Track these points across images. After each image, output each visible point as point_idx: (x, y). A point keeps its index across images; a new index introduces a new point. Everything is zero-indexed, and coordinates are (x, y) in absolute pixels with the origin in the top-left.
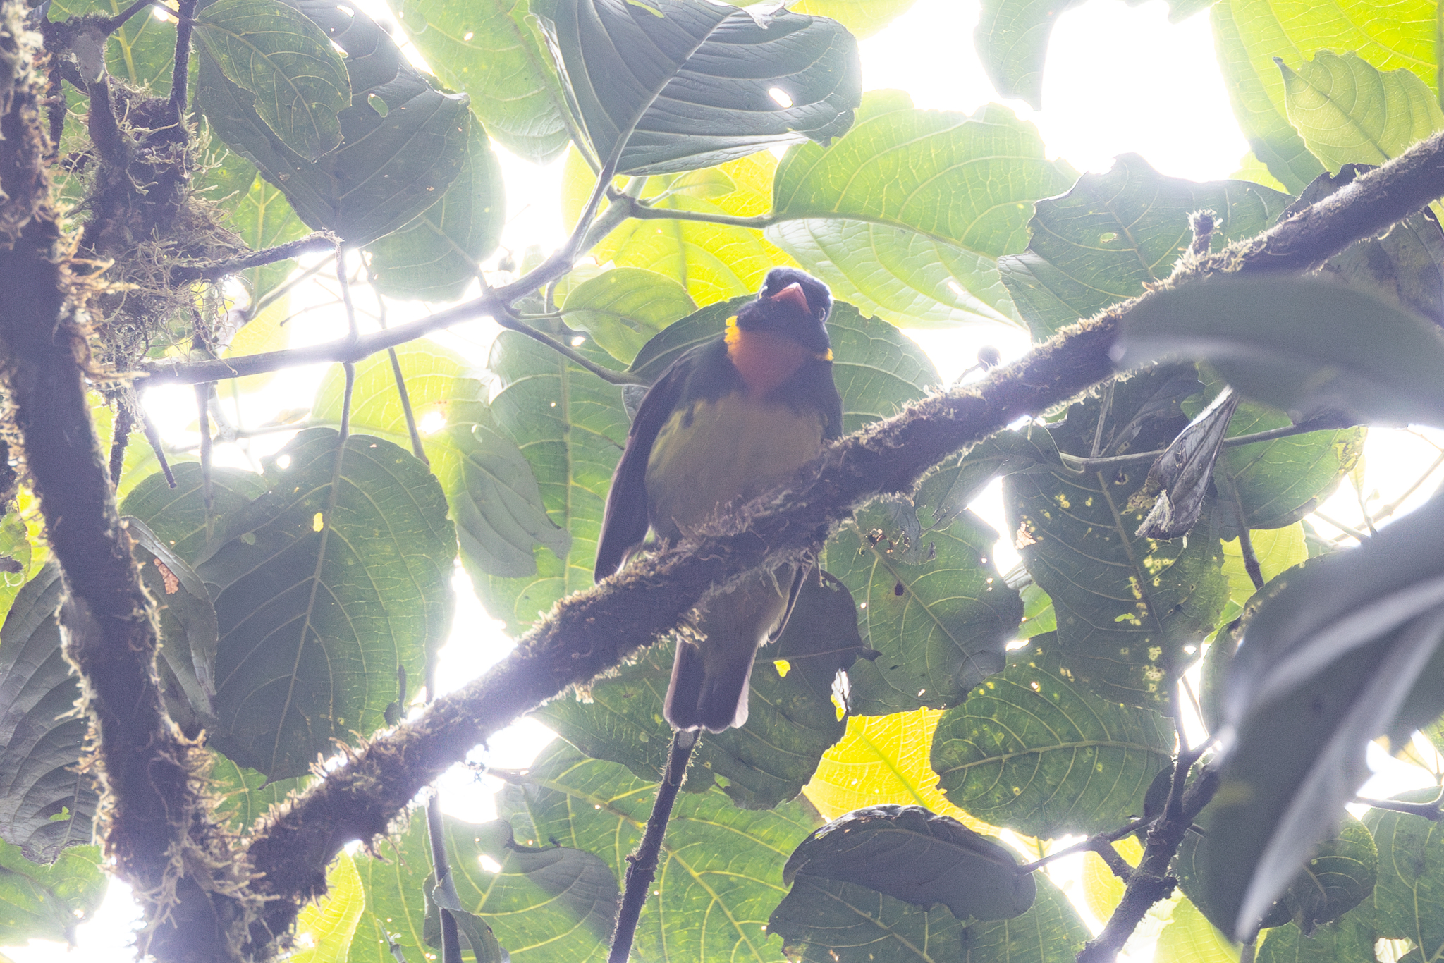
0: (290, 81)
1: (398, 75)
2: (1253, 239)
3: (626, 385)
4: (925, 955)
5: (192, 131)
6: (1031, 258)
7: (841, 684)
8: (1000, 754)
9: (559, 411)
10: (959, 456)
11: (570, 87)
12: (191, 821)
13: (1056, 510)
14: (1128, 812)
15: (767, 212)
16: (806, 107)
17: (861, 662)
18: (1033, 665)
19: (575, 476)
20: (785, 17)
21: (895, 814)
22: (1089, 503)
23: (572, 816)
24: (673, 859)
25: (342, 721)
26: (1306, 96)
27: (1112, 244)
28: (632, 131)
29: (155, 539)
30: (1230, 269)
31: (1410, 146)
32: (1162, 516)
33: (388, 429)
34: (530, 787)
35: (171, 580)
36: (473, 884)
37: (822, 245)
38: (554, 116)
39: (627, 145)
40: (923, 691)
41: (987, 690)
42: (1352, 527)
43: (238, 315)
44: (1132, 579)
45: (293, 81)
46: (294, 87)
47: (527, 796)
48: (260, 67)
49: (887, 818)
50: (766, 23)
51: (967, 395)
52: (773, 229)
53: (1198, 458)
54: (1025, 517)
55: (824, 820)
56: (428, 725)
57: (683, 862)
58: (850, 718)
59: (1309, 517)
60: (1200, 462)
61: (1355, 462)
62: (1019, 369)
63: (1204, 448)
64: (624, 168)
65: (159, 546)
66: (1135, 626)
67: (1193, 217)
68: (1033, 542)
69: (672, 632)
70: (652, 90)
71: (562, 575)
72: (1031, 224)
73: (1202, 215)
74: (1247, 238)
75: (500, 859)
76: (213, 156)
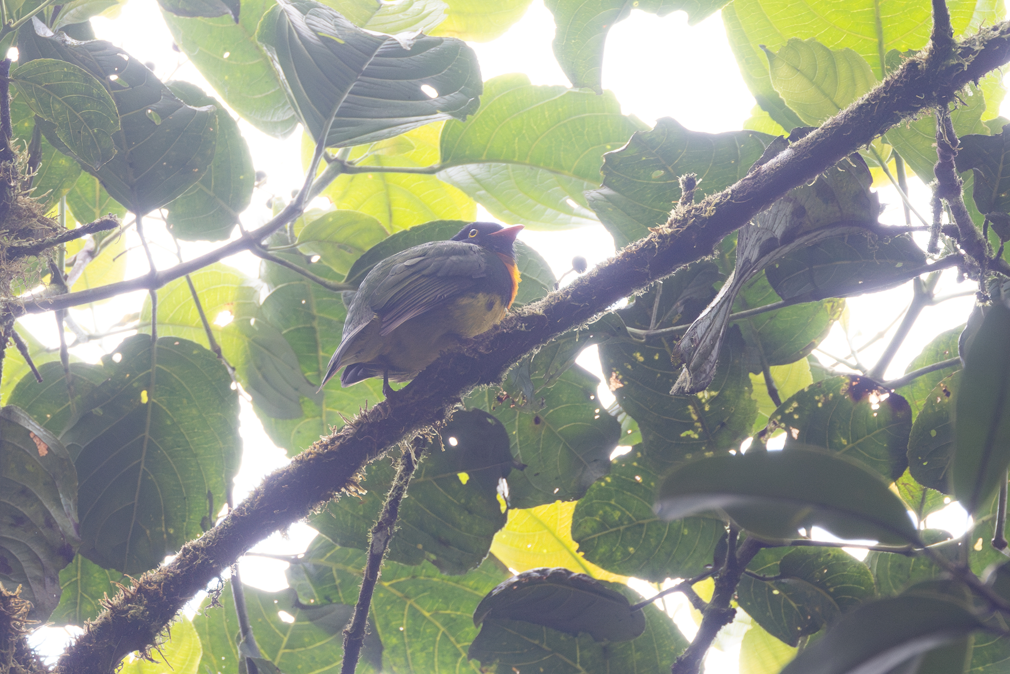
0: (78, 114)
1: (162, 97)
2: (722, 192)
3: (344, 291)
4: (579, 666)
5: (17, 152)
6: (606, 191)
7: (503, 487)
8: (618, 525)
9: (308, 306)
10: (531, 355)
11: (290, 91)
12: (15, 649)
13: (634, 363)
14: (706, 562)
15: (436, 161)
16: (447, 97)
17: (515, 472)
18: (635, 464)
19: (323, 348)
20: (424, 39)
21: (545, 575)
22: (657, 357)
23: (338, 582)
24: (411, 606)
25: (172, 531)
26: (784, 70)
27: (660, 178)
28: (333, 119)
29: (30, 418)
30: (707, 215)
31: (825, 121)
32: (685, 381)
33: (194, 325)
34: (307, 565)
35: (42, 446)
36: (277, 631)
37: (478, 181)
38: (287, 107)
39: (332, 128)
40: (557, 490)
41: (606, 482)
42: (842, 358)
43: (86, 253)
44: (690, 407)
45: (80, 114)
46: (81, 119)
47: (306, 571)
48: (57, 106)
49: (540, 578)
50: (409, 45)
51: (533, 313)
52: (442, 173)
53: (709, 337)
54: (615, 369)
55: (511, 573)
56: (179, 567)
57: (418, 607)
58: (510, 511)
59: (814, 352)
60: (710, 340)
61: (840, 315)
62: (567, 293)
63: (713, 330)
64: (331, 143)
65: (33, 423)
66: (694, 439)
67: (682, 179)
68: (621, 385)
69: (343, 490)
70: (343, 91)
71: (321, 416)
72: (602, 169)
73: (687, 178)
74: (718, 192)
75: (292, 613)
76: (31, 168)
